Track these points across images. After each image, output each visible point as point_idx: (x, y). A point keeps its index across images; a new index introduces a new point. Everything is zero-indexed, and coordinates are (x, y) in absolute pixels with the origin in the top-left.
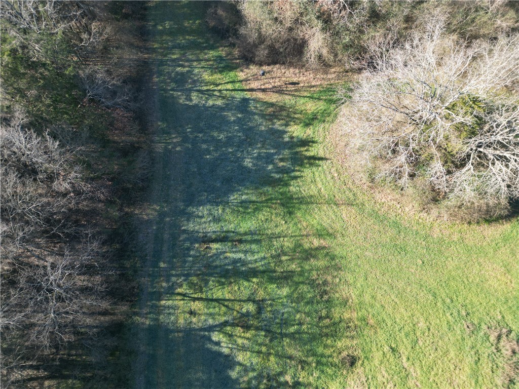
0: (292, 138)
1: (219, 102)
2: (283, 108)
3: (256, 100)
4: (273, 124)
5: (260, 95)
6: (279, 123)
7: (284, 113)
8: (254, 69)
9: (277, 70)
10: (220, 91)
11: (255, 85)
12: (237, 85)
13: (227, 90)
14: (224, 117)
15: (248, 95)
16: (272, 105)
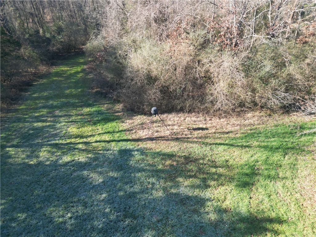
0: (220, 211)
1: (82, 158)
2: (188, 159)
3: (142, 152)
4: (177, 185)
5: (149, 145)
6: (186, 183)
7: (192, 167)
8: (139, 119)
9: (172, 118)
10: (86, 143)
11: (143, 134)
12: (116, 136)
13: (96, 142)
14: (84, 179)
15: (129, 146)
16: (171, 156)
